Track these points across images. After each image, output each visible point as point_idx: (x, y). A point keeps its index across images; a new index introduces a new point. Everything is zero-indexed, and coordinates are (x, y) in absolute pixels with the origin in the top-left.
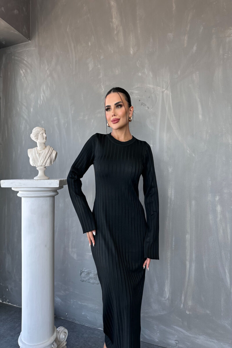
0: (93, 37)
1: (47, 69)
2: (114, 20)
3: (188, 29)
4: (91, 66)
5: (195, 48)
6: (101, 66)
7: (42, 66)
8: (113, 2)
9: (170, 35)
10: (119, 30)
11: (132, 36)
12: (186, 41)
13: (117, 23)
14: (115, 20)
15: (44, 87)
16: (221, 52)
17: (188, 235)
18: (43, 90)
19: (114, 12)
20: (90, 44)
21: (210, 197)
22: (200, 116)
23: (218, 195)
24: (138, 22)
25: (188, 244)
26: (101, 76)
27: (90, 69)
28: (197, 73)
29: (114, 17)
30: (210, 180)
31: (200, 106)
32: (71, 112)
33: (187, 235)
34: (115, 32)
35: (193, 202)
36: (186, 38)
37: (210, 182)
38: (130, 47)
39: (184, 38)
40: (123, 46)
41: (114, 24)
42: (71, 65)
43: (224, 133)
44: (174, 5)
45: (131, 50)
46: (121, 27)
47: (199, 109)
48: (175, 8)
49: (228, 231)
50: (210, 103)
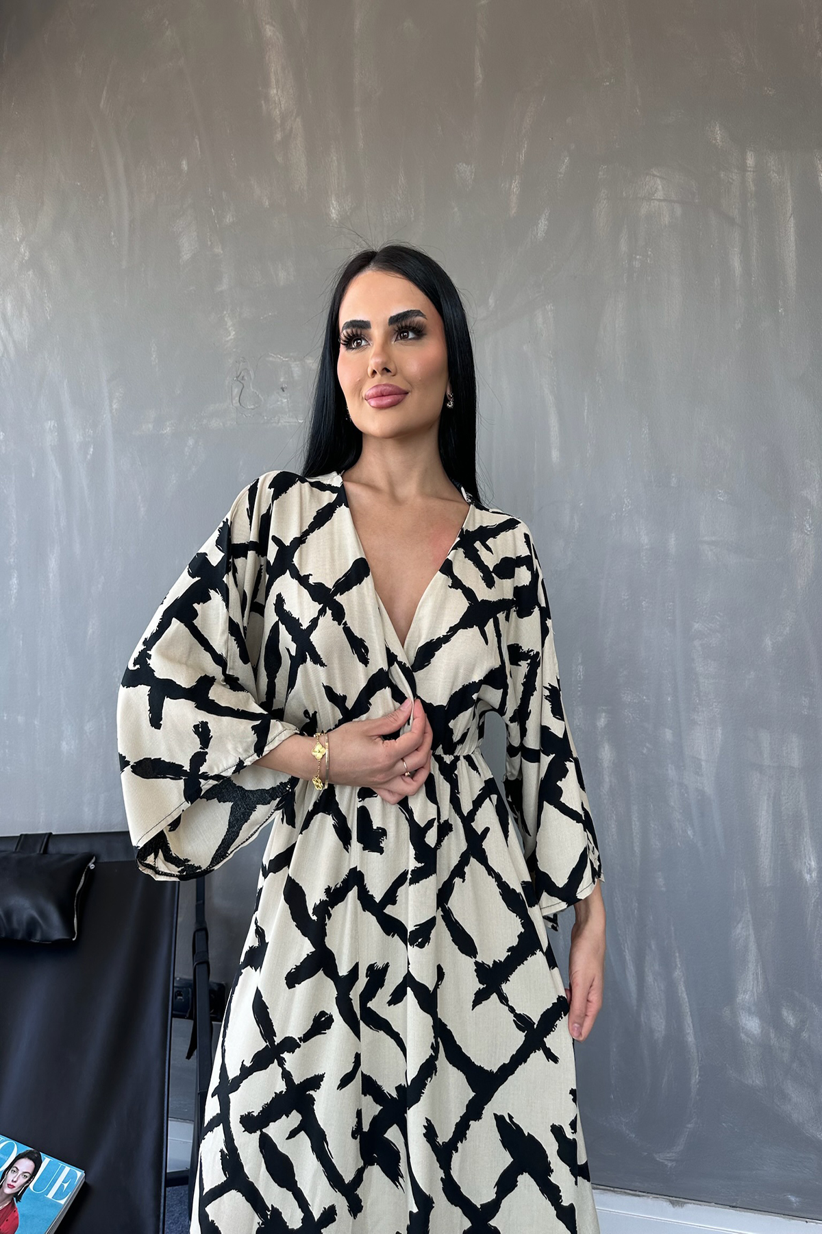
0: (197, 141)
1: (22, 241)
2: (275, 91)
3: (522, 157)
4: (187, 247)
5: (543, 224)
6: (223, 250)
8: (272, 28)
9: (466, 171)
10: (292, 128)
11: (335, 158)
12: (514, 199)
13: (283, 103)
14: (277, 94)
16: (624, 247)
19: (275, 63)
20: (185, 165)
21: (578, 717)
22: (555, 455)
23: (603, 711)
24: (357, 109)
26: (224, 286)
27: (186, 256)
28: (549, 307)
29: (273, 80)
30: (580, 660)
31: (553, 421)
32: (111, 405)
34: (279, 136)
36: (515, 187)
37: (581, 666)
38: (330, 193)
39: (511, 186)
40: (305, 188)
41: (273, 105)
42: (112, 233)
43: (625, 510)
44: (480, 71)
45: (333, 204)
46: (298, 119)
47: (552, 429)
48: (480, 81)
49: (633, 827)
50: (586, 411)
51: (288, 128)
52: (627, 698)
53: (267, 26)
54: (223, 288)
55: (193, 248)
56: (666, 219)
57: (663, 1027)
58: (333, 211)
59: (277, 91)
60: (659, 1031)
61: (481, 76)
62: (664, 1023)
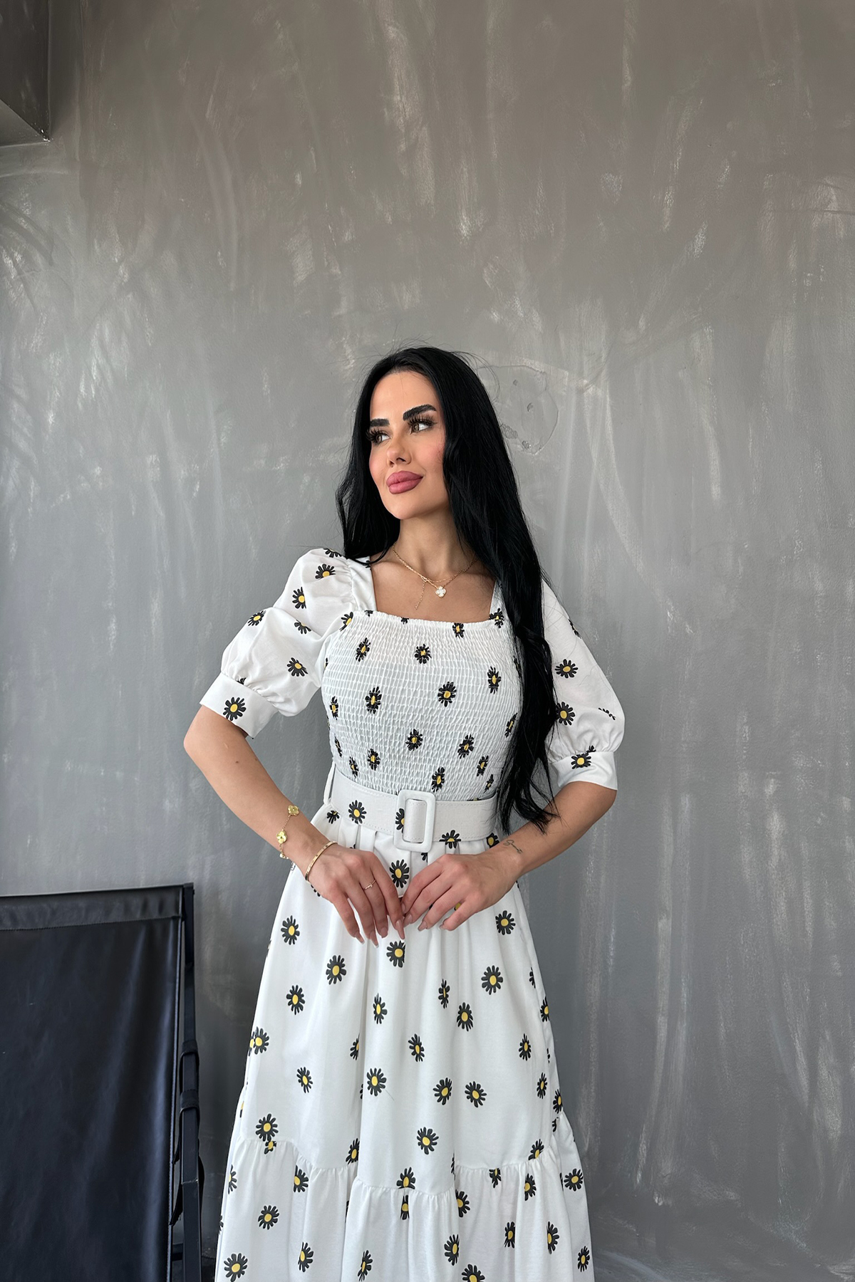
0: (312, 153)
1: (121, 262)
2: (399, 98)
3: (677, 166)
4: (302, 266)
5: (700, 240)
6: (341, 270)
7: (96, 247)
8: (395, 29)
9: (612, 182)
10: (417, 138)
11: (465, 169)
12: (667, 211)
13: (408, 110)
14: (401, 101)
15: (107, 332)
16: (792, 265)
17: (664, 920)
18: (101, 341)
19: (400, 68)
20: (299, 180)
21: (744, 783)
22: (716, 491)
23: (772, 776)
24: (490, 116)
25: (663, 950)
26: (343, 308)
27: (301, 277)
28: (708, 330)
29: (397, 87)
30: (745, 720)
31: (714, 454)
32: (219, 440)
33: (661, 918)
34: (403, 147)
35: (686, 802)
36: (669, 199)
37: (747, 727)
38: (460, 208)
39: (664, 197)
40: (432, 202)
41: (397, 113)
42: (220, 253)
43: (797, 554)
44: (628, 72)
45: (463, 219)
46: (424, 128)
47: (712, 463)
48: (629, 83)
49: (805, 905)
50: (751, 443)
51: (413, 137)
52: (800, 762)
53: (390, 28)
54: (341, 312)
55: (308, 268)
56: (842, 233)
57: (839, 1127)
58: (464, 227)
59: (401, 98)
60: (833, 1130)
61: (629, 78)
62: (840, 1122)
